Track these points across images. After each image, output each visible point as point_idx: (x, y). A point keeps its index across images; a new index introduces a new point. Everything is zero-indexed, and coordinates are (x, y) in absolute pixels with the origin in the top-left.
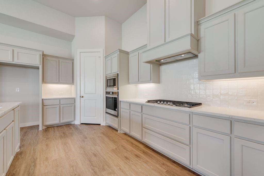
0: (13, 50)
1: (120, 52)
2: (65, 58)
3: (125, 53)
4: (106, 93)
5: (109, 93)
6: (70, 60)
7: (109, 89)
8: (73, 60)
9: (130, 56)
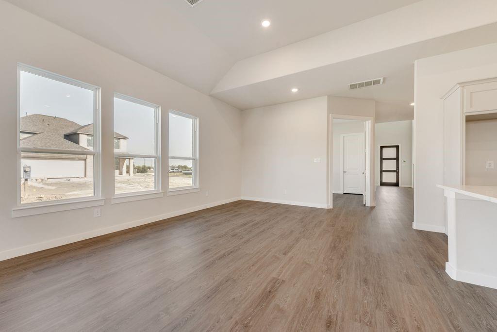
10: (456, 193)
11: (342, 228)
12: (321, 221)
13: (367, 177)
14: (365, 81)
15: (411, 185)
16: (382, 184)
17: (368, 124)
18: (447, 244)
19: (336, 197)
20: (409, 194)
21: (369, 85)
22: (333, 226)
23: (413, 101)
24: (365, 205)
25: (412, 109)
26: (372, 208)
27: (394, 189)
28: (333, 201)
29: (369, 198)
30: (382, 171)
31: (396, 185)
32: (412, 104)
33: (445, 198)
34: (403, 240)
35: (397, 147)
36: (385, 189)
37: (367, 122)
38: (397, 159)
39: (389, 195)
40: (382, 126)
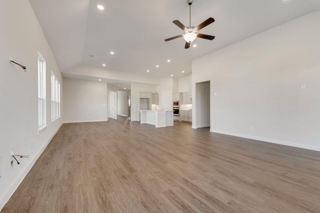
0: (146, 94)
2: (156, 94)
3: (181, 94)
4: (174, 108)
5: (175, 108)
6: (157, 94)
7: (175, 106)
8: (158, 94)
9: (183, 94)
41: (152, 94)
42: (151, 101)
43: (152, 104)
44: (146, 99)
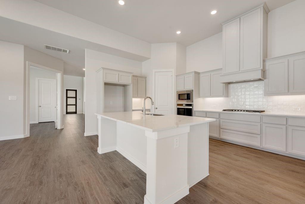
0: (119, 74)
1: (195, 73)
2: (141, 77)
3: (197, 74)
4: (178, 105)
5: (182, 105)
6: (144, 78)
7: (181, 102)
8: (146, 78)
9: (201, 75)
10: (101, 117)
11: (40, 149)
12: (19, 150)
13: (58, 110)
14: (57, 48)
15: (83, 112)
16: (67, 113)
17: (59, 75)
18: (98, 139)
19: (32, 126)
20: (82, 117)
21: (59, 51)
22: (32, 150)
23: (84, 67)
24: (56, 129)
25: (84, 71)
26: (62, 129)
27: (74, 115)
28: (30, 130)
29: (60, 124)
30: (67, 105)
31: (76, 113)
32: (84, 69)
33: (97, 119)
34: (80, 144)
35: (76, 91)
36: (69, 116)
37: (58, 74)
38: (76, 98)
39: (72, 119)
40: (67, 77)
41: (133, 76)
42: (130, 89)
43: (134, 97)
44: (122, 88)
